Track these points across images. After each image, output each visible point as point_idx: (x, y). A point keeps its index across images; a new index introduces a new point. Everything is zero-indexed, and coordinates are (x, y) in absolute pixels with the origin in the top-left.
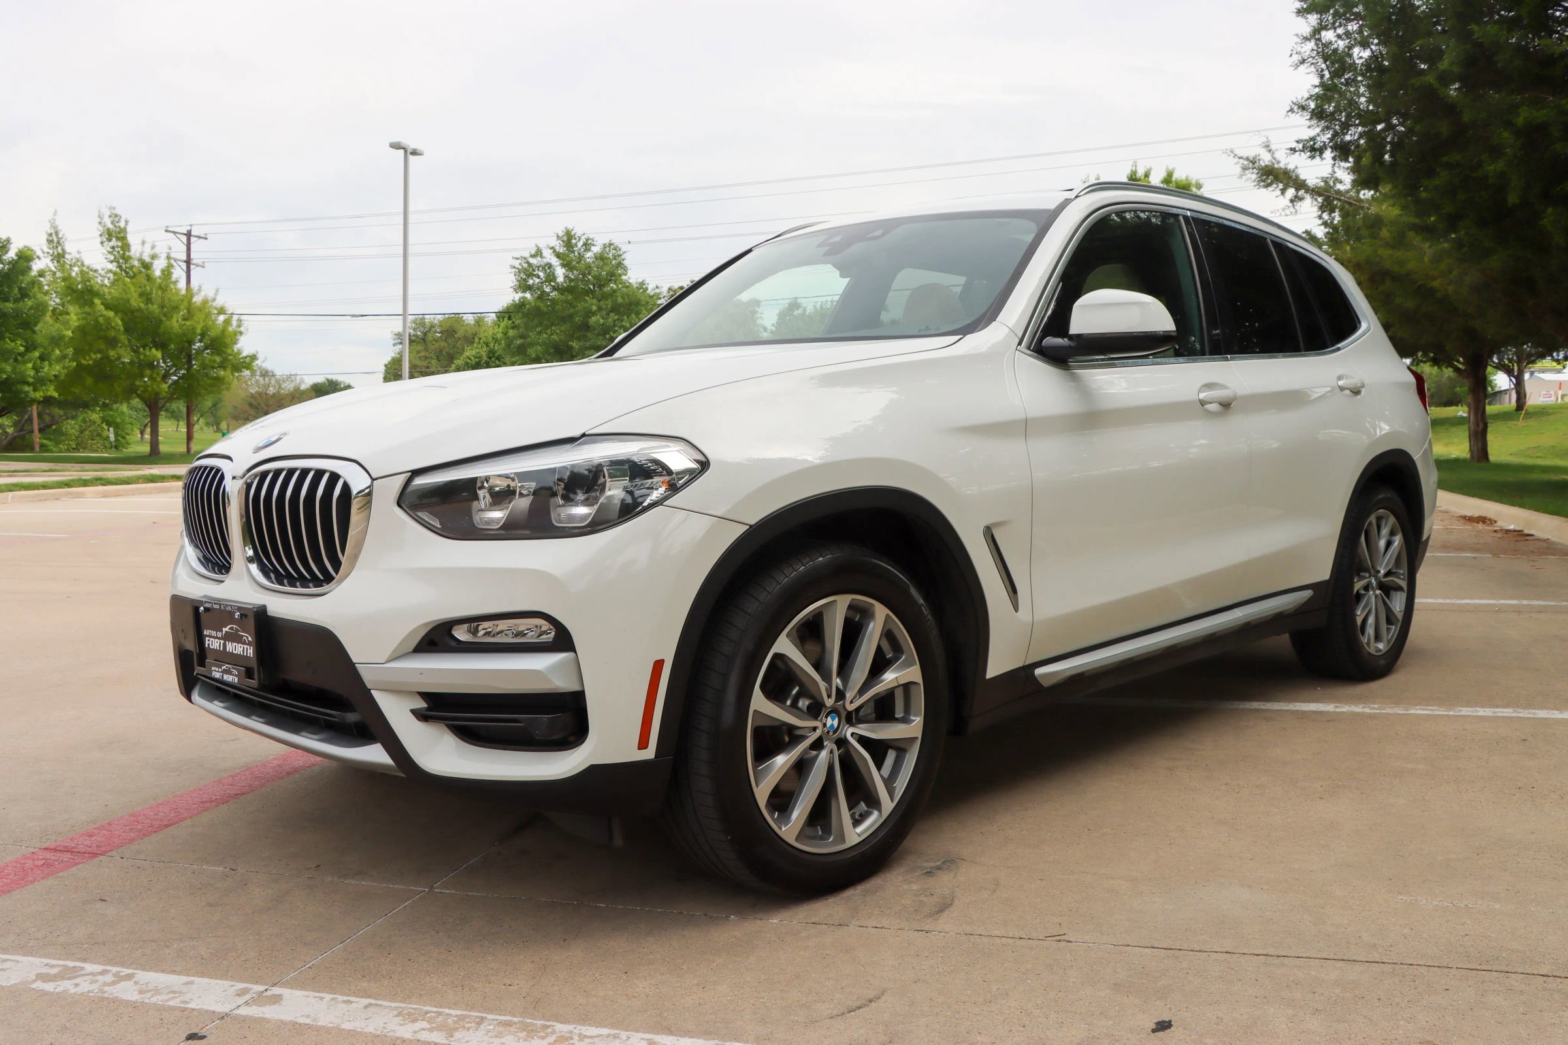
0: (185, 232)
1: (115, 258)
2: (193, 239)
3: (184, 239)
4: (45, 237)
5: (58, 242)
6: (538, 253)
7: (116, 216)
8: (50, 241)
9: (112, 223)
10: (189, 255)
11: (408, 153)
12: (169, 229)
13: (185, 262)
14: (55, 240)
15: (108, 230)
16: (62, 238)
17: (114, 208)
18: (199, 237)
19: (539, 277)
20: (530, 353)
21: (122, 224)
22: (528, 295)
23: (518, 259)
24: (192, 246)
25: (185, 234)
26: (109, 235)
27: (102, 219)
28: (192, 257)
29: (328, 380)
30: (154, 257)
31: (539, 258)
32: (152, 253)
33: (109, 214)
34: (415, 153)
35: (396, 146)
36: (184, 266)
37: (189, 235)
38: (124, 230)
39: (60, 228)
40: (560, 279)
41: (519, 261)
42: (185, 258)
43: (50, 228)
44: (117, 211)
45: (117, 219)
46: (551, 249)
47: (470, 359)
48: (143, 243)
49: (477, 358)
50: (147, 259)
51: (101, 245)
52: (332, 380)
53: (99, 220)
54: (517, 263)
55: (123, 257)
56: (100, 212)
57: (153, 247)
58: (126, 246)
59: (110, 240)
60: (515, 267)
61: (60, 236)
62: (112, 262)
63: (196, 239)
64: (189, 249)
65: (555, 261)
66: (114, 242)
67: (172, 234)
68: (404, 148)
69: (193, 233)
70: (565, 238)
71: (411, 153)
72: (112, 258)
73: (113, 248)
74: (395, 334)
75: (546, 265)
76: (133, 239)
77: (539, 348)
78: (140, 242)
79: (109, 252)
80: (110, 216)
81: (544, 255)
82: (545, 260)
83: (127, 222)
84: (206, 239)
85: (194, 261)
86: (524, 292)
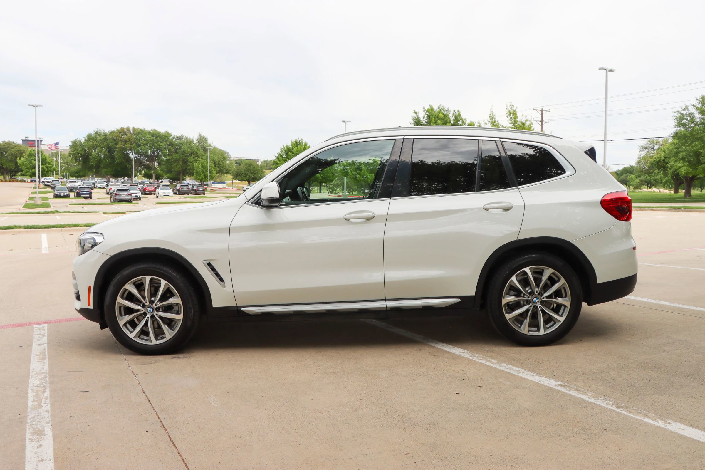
0: (541, 109)
1: (512, 122)
2: (544, 112)
3: (540, 112)
4: (489, 116)
5: (493, 117)
6: (686, 108)
7: (512, 105)
8: (490, 117)
9: (511, 108)
10: (542, 119)
11: (608, 71)
12: (534, 109)
13: (541, 121)
14: (492, 116)
15: (509, 111)
16: (495, 115)
17: (511, 103)
18: (547, 111)
19: (687, 120)
20: (679, 156)
21: (514, 108)
22: (682, 128)
23: (676, 112)
24: (544, 115)
25: (541, 110)
26: (510, 113)
27: (507, 107)
28: (543, 119)
29: (630, 166)
30: (526, 121)
31: (687, 111)
32: (526, 119)
33: (509, 105)
34: (611, 71)
35: (602, 69)
36: (540, 123)
37: (542, 110)
38: (515, 111)
39: (494, 111)
40: (698, 120)
41: (676, 113)
42: (540, 120)
43: (490, 112)
44: (513, 104)
45: (512, 107)
46: (692, 105)
47: (656, 159)
48: (523, 115)
49: (659, 158)
50: (524, 122)
51: (507, 117)
52: (632, 166)
53: (506, 108)
54: (675, 114)
55: (515, 121)
56: (507, 104)
57: (526, 117)
58: (516, 117)
59: (510, 115)
60: (674, 116)
61: (494, 115)
62: (511, 123)
63: (546, 112)
64: (542, 116)
65: (695, 111)
66: (511, 116)
67: (536, 111)
68: (605, 70)
69: (544, 110)
70: (701, 100)
71: (609, 71)
72: (511, 122)
73: (511, 118)
74: (640, 147)
75: (690, 114)
76: (519, 114)
77: (684, 153)
78: (521, 115)
79: (510, 120)
80: (510, 106)
81: (689, 109)
82: (690, 112)
83: (516, 107)
84: (549, 111)
85: (545, 121)
86: (680, 127)
